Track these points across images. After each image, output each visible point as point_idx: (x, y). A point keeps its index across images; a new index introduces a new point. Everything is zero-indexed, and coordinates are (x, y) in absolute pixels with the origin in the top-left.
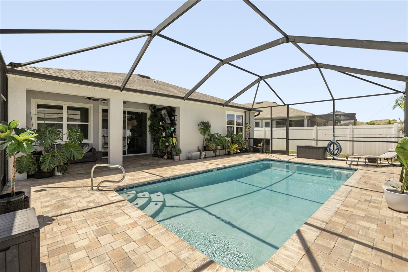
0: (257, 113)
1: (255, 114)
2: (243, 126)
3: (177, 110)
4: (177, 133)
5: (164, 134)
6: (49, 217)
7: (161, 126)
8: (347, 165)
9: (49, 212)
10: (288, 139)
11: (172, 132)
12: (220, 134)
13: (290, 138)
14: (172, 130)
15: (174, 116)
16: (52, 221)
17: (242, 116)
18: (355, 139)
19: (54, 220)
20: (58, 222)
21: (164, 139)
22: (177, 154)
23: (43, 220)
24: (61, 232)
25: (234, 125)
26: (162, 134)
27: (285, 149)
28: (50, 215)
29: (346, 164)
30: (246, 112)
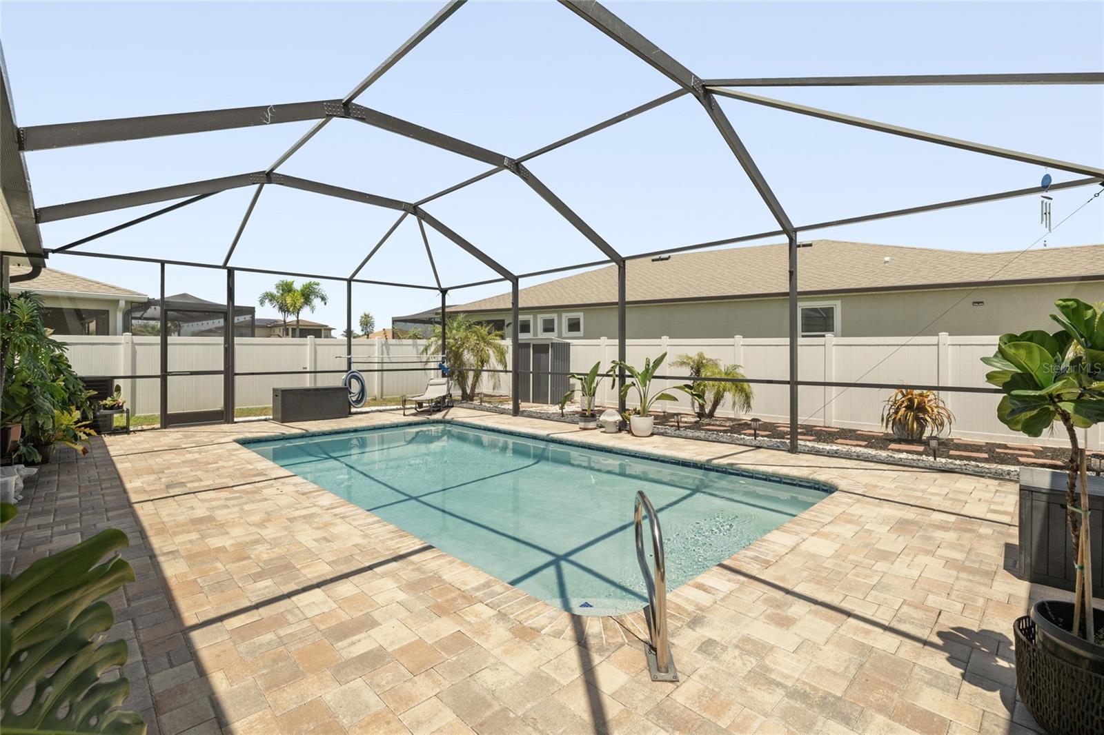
6: (947, 655)
8: (405, 417)
9: (936, 681)
10: (229, 373)
13: (237, 371)
16: (950, 632)
19: (940, 634)
20: (936, 622)
23: (973, 655)
24: (948, 594)
27: (219, 405)
28: (939, 661)
29: (404, 415)
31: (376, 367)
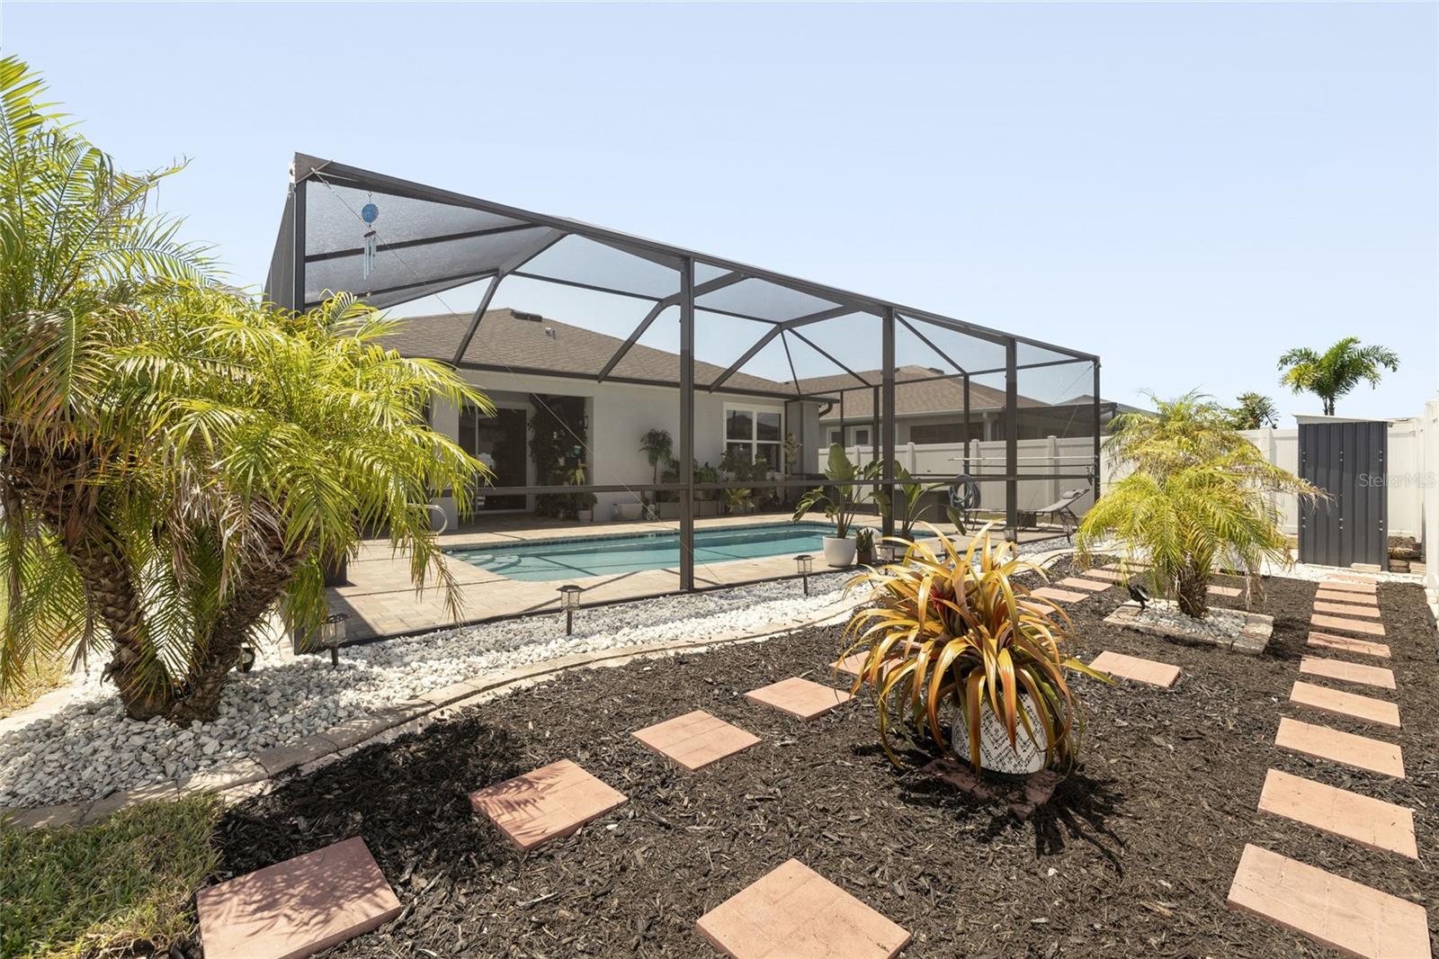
0: (825, 407)
1: (821, 410)
2: (782, 442)
3: (587, 403)
4: (588, 458)
5: (562, 461)
7: (556, 442)
11: (578, 457)
12: (707, 464)
14: (577, 452)
15: (583, 419)
17: (780, 415)
18: (1063, 471)
21: (558, 472)
22: (586, 507)
25: (751, 439)
26: (558, 461)
30: (789, 404)
31: (1047, 471)
